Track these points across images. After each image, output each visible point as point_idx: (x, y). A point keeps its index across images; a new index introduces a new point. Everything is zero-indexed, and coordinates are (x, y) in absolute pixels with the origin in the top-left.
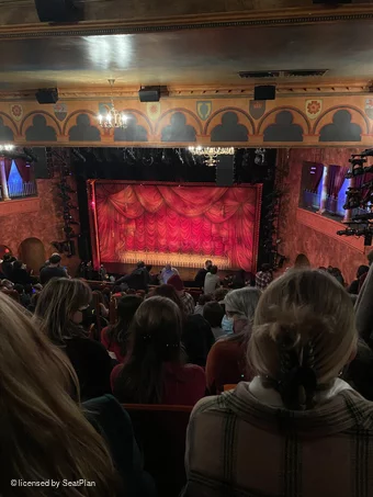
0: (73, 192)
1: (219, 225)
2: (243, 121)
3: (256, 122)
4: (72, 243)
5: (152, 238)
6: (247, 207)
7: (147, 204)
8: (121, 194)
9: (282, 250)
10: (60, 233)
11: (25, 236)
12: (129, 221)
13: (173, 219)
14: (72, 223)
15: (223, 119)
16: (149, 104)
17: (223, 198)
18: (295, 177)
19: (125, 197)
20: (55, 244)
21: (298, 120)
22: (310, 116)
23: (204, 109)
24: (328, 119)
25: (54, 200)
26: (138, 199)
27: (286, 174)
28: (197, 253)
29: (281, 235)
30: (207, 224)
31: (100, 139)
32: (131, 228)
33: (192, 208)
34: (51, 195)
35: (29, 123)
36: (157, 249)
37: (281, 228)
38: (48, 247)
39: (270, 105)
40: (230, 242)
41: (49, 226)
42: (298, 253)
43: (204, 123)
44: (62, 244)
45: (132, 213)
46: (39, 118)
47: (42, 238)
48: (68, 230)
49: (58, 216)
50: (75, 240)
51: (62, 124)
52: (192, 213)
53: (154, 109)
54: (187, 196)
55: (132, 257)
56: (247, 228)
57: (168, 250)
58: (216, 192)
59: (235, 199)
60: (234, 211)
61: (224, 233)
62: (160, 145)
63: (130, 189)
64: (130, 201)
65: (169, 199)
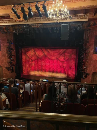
0: (14, 50)
1: (63, 62)
4: (13, 68)
5: (40, 67)
6: (73, 56)
7: (38, 55)
8: (30, 52)
9: (86, 71)
10: (8, 64)
12: (32, 61)
13: (47, 60)
14: (13, 61)
17: (64, 53)
18: (91, 43)
19: (31, 53)
20: (7, 68)
25: (7, 53)
26: (35, 53)
27: (88, 42)
28: (55, 72)
29: (86, 65)
30: (59, 62)
32: (33, 63)
33: (54, 56)
34: (6, 51)
36: (42, 70)
37: (86, 63)
38: (4, 68)
40: (67, 68)
41: (5, 61)
42: (93, 71)
44: (9, 68)
45: (33, 58)
47: (2, 66)
48: (11, 63)
49: (8, 58)
52: (53, 58)
54: (52, 52)
55: (33, 73)
56: (73, 64)
57: (45, 71)
58: (62, 51)
59: (69, 53)
60: (68, 57)
61: (65, 65)
63: (33, 50)
64: (33, 54)
65: (46, 53)
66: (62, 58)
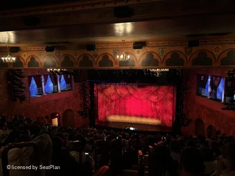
1: (155, 103)
2: (182, 56)
3: (188, 57)
4: (86, 111)
5: (123, 109)
6: (170, 95)
7: (121, 93)
9: (188, 116)
10: (81, 107)
11: (66, 108)
13: (133, 100)
14: (87, 102)
15: (171, 56)
16: (136, 50)
17: (157, 91)
18: (193, 81)
20: (79, 112)
21: (209, 55)
22: (215, 53)
23: (162, 52)
24: (225, 55)
25: (80, 92)
26: (117, 91)
27: (189, 80)
29: (187, 109)
31: (112, 66)
32: (113, 104)
33: (142, 95)
34: (78, 90)
35: (81, 59)
36: (125, 115)
37: (188, 106)
38: (76, 113)
39: (195, 49)
40: (161, 112)
41: (77, 103)
42: (197, 118)
43: (162, 58)
44: (82, 112)
46: (86, 57)
47: (73, 109)
48: (85, 105)
49: (81, 99)
50: (88, 110)
51: (96, 59)
52: (142, 97)
53: (138, 52)
55: (113, 118)
56: (169, 105)
57: (130, 115)
58: (153, 88)
59: (163, 91)
60: (162, 97)
61: (158, 107)
62: (141, 68)
63: (112, 87)
64: (113, 92)
65: (131, 91)
66: (154, 98)
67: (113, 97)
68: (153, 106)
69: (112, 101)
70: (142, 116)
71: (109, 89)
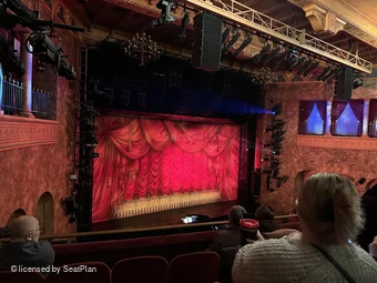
1: (214, 159)
5: (155, 180)
7: (153, 140)
13: (177, 156)
17: (217, 134)
19: (129, 133)
26: (144, 136)
30: (205, 159)
32: (134, 170)
33: (194, 144)
36: (160, 192)
40: (221, 174)
52: (194, 149)
58: (212, 129)
59: (225, 135)
60: (224, 146)
61: (217, 166)
63: (135, 124)
64: (135, 137)
65: (175, 136)
66: (212, 149)
67: (136, 153)
68: (210, 164)
69: (131, 162)
70: (191, 190)
71: (124, 130)
